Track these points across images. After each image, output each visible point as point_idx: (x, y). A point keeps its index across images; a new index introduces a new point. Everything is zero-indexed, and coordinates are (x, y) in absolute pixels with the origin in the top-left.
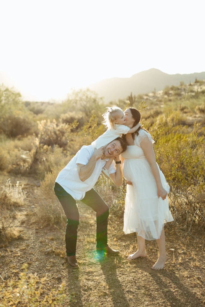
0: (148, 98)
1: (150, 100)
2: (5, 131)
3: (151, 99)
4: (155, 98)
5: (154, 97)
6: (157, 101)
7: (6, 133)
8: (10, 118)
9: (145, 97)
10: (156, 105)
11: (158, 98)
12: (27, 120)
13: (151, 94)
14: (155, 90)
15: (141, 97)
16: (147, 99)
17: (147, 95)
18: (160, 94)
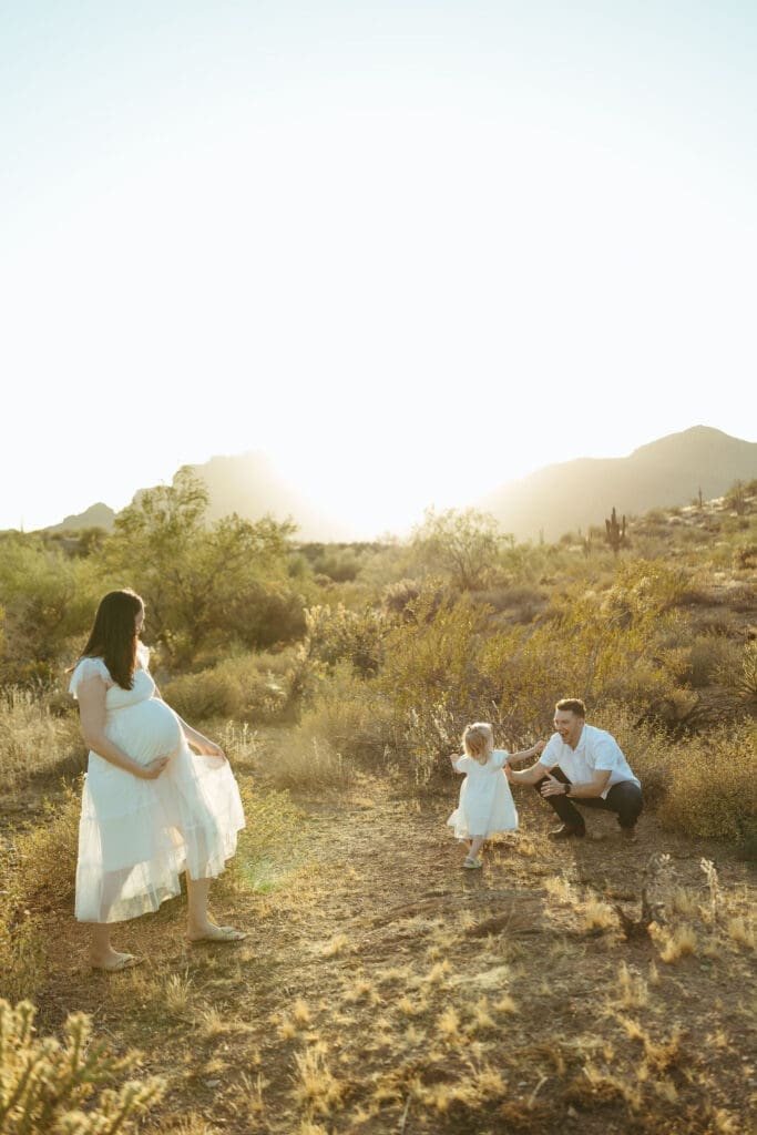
0: (680, 519)
1: (685, 525)
2: (240, 633)
3: (687, 522)
4: (699, 522)
5: (699, 516)
6: (705, 528)
7: (245, 637)
8: (256, 598)
9: (671, 519)
10: (704, 540)
11: (709, 518)
12: (303, 598)
13: (688, 509)
14: (700, 494)
15: (656, 519)
16: (676, 523)
17: (676, 512)
18: (716, 505)
